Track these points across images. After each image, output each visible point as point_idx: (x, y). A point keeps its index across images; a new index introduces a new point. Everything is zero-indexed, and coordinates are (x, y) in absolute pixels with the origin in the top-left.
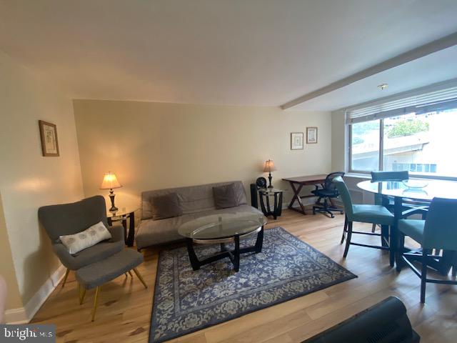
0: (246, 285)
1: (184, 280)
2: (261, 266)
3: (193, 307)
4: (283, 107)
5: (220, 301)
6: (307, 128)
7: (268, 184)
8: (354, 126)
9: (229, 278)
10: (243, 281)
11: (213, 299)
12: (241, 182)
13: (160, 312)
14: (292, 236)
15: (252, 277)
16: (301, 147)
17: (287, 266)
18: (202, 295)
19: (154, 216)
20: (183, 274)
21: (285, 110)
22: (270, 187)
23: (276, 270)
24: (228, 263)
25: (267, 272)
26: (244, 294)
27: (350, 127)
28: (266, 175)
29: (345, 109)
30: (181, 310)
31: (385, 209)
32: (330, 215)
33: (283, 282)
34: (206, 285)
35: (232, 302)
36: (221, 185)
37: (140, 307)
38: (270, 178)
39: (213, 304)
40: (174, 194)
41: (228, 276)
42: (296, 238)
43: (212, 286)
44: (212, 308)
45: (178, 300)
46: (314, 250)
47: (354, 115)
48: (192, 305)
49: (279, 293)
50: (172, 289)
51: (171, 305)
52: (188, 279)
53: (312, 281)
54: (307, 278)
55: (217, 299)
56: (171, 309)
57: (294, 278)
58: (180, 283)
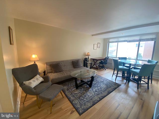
0: (96, 91)
1: (75, 93)
2: (96, 85)
3: (85, 100)
4: (92, 35)
5: (92, 97)
6: (98, 43)
7: (88, 60)
8: (110, 44)
9: (90, 90)
10: (94, 90)
11: (90, 97)
12: (80, 59)
13: (75, 104)
14: (98, 76)
15: (96, 88)
16: (96, 49)
17: (103, 84)
18: (85, 96)
19: (53, 72)
20: (73, 91)
21: (93, 36)
22: (88, 61)
23: (101, 85)
24: (86, 85)
25: (99, 87)
26: (97, 94)
27: (109, 44)
28: (87, 57)
29: (108, 38)
30: (82, 102)
31: (124, 67)
32: (105, 69)
33: (105, 89)
34: (84, 93)
35: (96, 96)
36: (74, 60)
37: (67, 104)
38: (88, 58)
39: (91, 98)
40: (59, 63)
41: (89, 89)
42: (100, 76)
43: (87, 93)
44: (91, 99)
45: (78, 99)
46: (107, 79)
47: (111, 40)
48: (84, 100)
49: (106, 92)
50: (73, 96)
51: (77, 101)
52: (77, 92)
53: (112, 87)
54: (111, 87)
55: (91, 96)
56: (79, 102)
57: (107, 87)
58: (75, 94)
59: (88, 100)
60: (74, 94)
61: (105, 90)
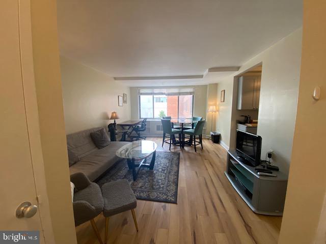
0: (163, 170)
3: (163, 187)
6: (124, 94)
8: (141, 96)
9: (154, 172)
10: (160, 170)
11: (164, 180)
13: (157, 197)
15: (160, 167)
16: (122, 105)
18: (158, 182)
21: (116, 81)
26: (168, 172)
29: (138, 87)
30: (163, 190)
34: (152, 180)
35: (170, 176)
38: (115, 124)
39: (166, 181)
43: (155, 178)
44: (169, 181)
49: (174, 166)
51: (156, 193)
52: (140, 185)
53: (175, 159)
54: (173, 159)
55: (165, 178)
56: (158, 193)
57: (171, 161)
58: (141, 187)
59: (166, 184)
60: (139, 189)
61: (172, 164)
